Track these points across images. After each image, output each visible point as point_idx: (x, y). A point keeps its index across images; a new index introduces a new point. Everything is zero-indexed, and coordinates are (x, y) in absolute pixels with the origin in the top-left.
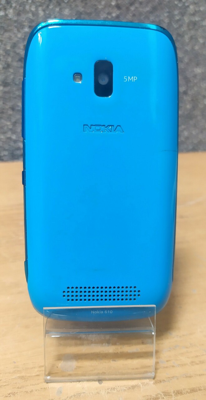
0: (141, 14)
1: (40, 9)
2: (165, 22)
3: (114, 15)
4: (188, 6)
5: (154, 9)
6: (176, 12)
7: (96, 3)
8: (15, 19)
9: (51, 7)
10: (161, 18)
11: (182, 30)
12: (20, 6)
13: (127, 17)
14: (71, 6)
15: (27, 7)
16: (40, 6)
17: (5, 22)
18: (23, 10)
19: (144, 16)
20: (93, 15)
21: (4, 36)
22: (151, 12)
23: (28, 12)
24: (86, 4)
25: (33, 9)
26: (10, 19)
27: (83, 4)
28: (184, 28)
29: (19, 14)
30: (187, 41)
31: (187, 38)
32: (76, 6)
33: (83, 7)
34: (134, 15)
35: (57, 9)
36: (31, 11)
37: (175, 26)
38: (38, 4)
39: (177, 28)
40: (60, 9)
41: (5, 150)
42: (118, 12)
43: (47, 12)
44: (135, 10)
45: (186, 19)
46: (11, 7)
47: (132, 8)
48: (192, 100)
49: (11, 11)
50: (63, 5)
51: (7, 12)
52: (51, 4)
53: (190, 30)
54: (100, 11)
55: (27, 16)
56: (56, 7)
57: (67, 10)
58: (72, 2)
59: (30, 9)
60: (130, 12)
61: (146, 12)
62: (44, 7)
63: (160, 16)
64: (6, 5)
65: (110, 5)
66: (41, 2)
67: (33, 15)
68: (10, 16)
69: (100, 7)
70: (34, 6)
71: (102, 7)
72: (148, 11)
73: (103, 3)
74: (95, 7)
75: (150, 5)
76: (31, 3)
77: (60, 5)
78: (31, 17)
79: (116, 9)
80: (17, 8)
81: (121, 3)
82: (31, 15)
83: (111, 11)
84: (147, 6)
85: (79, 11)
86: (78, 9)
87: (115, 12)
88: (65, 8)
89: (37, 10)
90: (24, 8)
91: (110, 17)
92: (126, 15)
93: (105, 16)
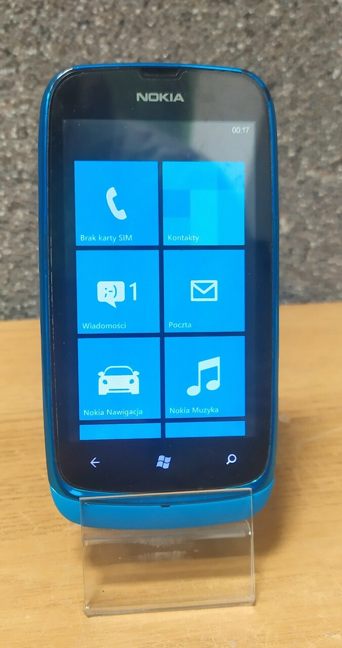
0: (292, 43)
1: (102, 40)
3: (241, 46)
5: (319, 32)
7: (208, 26)
8: (57, 60)
9: (122, 37)
10: (332, 49)
12: (66, 37)
13: (266, 49)
14: (160, 32)
15: (79, 39)
16: (101, 35)
17: (38, 66)
18: (71, 43)
19: (297, 46)
20: (202, 47)
21: (36, 92)
22: (313, 39)
23: (80, 48)
24: (188, 28)
25: (89, 42)
26: (47, 61)
27: (183, 29)
29: (63, 52)
32: (171, 33)
33: (182, 34)
34: (279, 46)
35: (135, 40)
36: (85, 44)
38: (99, 32)
40: (140, 39)
42: (249, 42)
43: (116, 46)
44: (280, 36)
46: (49, 38)
47: (277, 33)
49: (49, 46)
50: (146, 32)
51: (42, 49)
52: (123, 31)
54: (214, 41)
55: (79, 54)
56: (132, 36)
57: (152, 41)
58: (163, 26)
59: (84, 41)
60: (271, 39)
61: (302, 39)
62: (110, 37)
63: (330, 45)
64: (39, 36)
65: (234, 29)
66: (103, 28)
67: (89, 53)
68: (47, 55)
69: (214, 33)
70: (92, 36)
71: (219, 32)
72: (306, 35)
73: (221, 25)
74: (205, 34)
75: (310, 26)
76: (86, 30)
77: (139, 31)
78: (85, 57)
79: (244, 35)
80: (60, 41)
81: (254, 24)
82: (84, 52)
83: (235, 39)
84: (304, 27)
85: (174, 42)
86: (173, 38)
87: (243, 41)
88: (149, 37)
89: (97, 43)
90: (73, 39)
91: (232, 50)
92: (264, 46)
93: (224, 49)
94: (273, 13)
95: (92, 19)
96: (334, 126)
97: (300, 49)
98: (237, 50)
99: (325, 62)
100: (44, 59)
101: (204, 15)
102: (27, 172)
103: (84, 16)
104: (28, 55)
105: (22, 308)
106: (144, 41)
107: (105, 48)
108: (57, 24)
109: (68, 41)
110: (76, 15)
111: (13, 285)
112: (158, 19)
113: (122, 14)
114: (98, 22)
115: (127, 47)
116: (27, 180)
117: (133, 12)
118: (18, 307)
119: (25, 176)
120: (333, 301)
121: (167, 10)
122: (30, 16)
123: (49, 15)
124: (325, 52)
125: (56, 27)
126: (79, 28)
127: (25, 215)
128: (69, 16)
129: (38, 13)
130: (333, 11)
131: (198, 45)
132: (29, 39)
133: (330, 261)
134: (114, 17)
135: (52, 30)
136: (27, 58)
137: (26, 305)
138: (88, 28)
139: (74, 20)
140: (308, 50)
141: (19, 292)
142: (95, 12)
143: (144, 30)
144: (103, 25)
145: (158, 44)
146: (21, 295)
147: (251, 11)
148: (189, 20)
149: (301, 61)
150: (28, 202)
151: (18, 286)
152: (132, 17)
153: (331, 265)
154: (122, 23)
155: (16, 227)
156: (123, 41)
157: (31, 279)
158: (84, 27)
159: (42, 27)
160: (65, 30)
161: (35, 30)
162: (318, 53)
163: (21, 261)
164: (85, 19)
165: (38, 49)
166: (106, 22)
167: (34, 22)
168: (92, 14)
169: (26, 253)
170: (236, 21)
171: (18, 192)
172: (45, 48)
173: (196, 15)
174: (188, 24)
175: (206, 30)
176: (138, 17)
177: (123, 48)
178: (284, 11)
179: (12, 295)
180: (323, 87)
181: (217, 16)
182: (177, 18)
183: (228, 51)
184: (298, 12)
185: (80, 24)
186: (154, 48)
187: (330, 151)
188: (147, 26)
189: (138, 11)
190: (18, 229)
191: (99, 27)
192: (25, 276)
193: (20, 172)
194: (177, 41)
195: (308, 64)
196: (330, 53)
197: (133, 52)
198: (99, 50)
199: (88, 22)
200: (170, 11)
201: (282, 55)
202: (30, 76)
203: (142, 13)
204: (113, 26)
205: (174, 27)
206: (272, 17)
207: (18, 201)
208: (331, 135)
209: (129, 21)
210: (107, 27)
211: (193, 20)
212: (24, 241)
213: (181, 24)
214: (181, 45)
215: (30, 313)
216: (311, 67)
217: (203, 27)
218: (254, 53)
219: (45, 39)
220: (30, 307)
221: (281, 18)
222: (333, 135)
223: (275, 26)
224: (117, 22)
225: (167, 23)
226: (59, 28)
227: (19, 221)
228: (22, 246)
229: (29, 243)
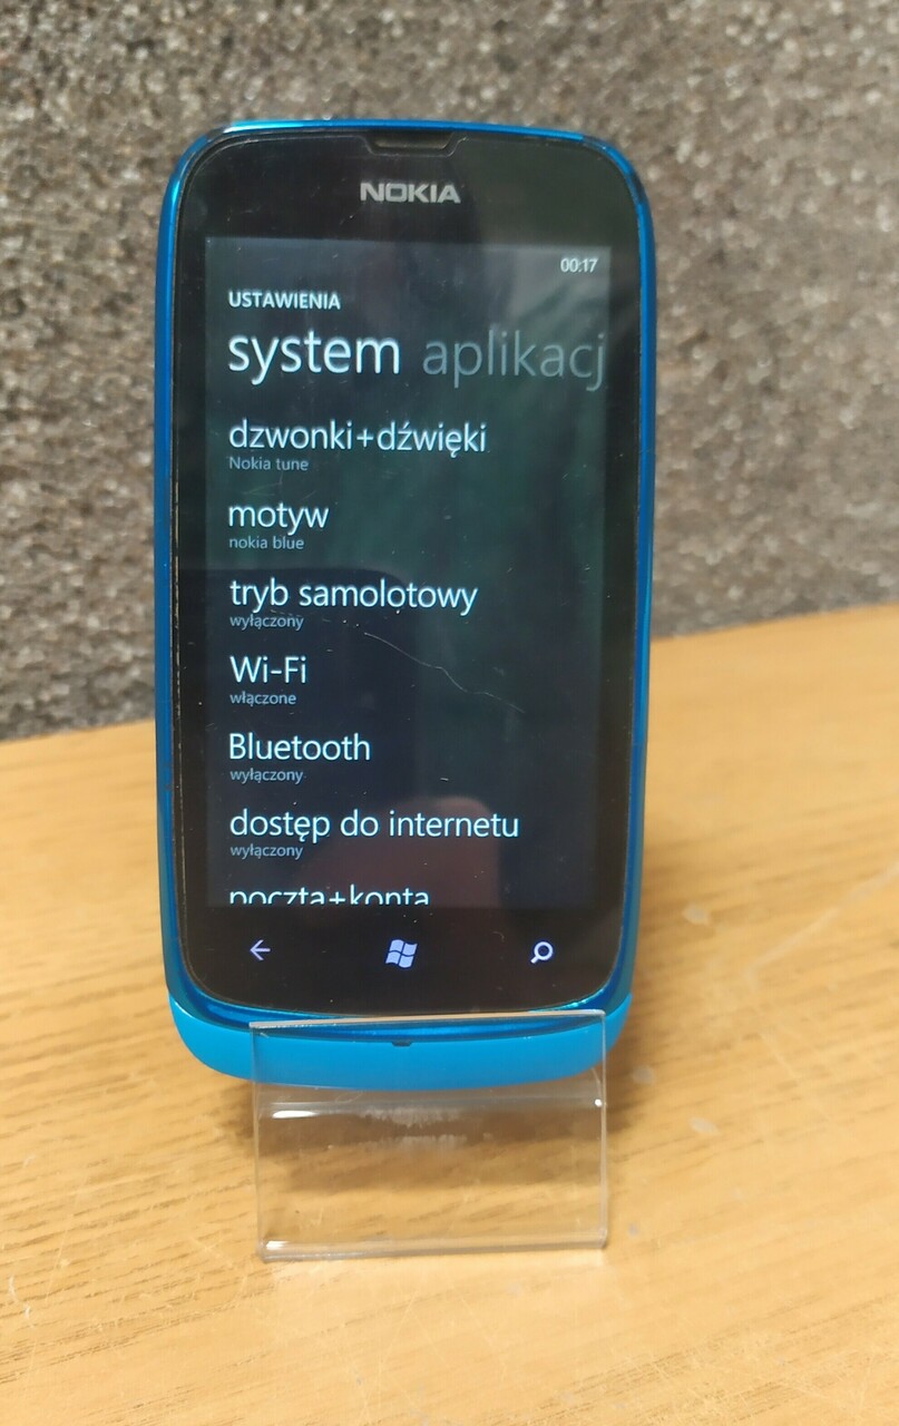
0: (595, 86)
1: (185, 83)
2: (688, 113)
3: (488, 94)
4: (778, 44)
5: (648, 62)
6: (732, 72)
7: (417, 49)
8: (83, 131)
9: (229, 75)
10: (676, 97)
11: (757, 138)
12: (102, 77)
13: (541, 100)
14: (313, 64)
15: (132, 81)
16: (182, 72)
17: (40, 146)
18: (114, 92)
19: (605, 93)
20: (406, 96)
21: (38, 208)
22: (635, 76)
23: (136, 103)
24: (375, 53)
25: (156, 87)
26: (61, 135)
27: (364, 57)
28: (763, 134)
29: (97, 114)
30: (775, 181)
31: (772, 173)
32: (337, 65)
33: (361, 68)
34: (567, 91)
35: (258, 83)
36: (147, 93)
37: (729, 125)
38: (176, 64)
39: (735, 134)
40: (270, 80)
41: (57, 678)
42: (505, 83)
43: (216, 97)
44: (570, 70)
45: (771, 98)
46: (62, 81)
47: (562, 64)
48: (796, 413)
49: (63, 100)
50: (283, 64)
51: (46, 106)
52: (232, 61)
53: (784, 136)
54: (431, 82)
55: (132, 116)
56: (252, 74)
57: (297, 84)
58: (318, 50)
59: (143, 86)
60: (550, 77)
61: (616, 76)
62: (203, 77)
63: (670, 89)
64: (38, 75)
65: (472, 56)
66: (187, 55)
67: (157, 114)
68: (59, 119)
69: (431, 64)
70: (161, 74)
71: (443, 62)
72: (622, 69)
73: (443, 46)
74: (413, 67)
75: (630, 46)
76: (146, 61)
77: (267, 62)
78: (149, 122)
79: (495, 69)
80: (88, 86)
81: (515, 44)
82: (146, 111)
83: (476, 78)
84: (618, 51)
85: (344, 85)
86: (342, 77)
87: (494, 83)
88: (290, 76)
89: (173, 90)
90: (118, 84)
91: (471, 103)
92: (537, 92)
93: (454, 100)
94: (552, 19)
95: (159, 35)
96: (684, 264)
97: (609, 99)
98: (481, 102)
99: (661, 127)
100: (55, 130)
101: (407, 24)
102: (29, 395)
103: (142, 27)
104: (15, 122)
105: (39, 704)
106: (280, 83)
107: (192, 103)
108: (79, 47)
109: (107, 86)
110: (122, 26)
111: (14, 654)
112: (308, 34)
113: (226, 23)
114: (174, 42)
115: (243, 99)
116: (29, 414)
117: (252, 18)
118: (29, 703)
119: (25, 405)
120: (691, 631)
121: (327, 14)
122: (14, 28)
123: (58, 27)
124: (660, 104)
125: (77, 55)
126: (131, 59)
127: (31, 494)
128: (106, 28)
129: (34, 22)
130: (674, 15)
131: (397, 93)
132: (16, 84)
133: (683, 549)
134: (209, 30)
135: (67, 61)
136: (10, 127)
137: (46, 696)
138: (152, 54)
139: (118, 39)
140: (626, 100)
141: (30, 668)
142: (166, 19)
143: (278, 59)
144: (185, 48)
145: (311, 90)
146: (33, 675)
147: (506, 15)
148: (375, 36)
149: (614, 126)
150: (35, 464)
151: (25, 656)
152: (249, 29)
153: (684, 557)
154: (227, 43)
155: (12, 521)
156: (233, 84)
157: (54, 637)
158: (142, 54)
159: (43, 55)
160: (99, 61)
161: (28, 63)
162: (648, 107)
163: (29, 599)
164: (144, 35)
165: (38, 106)
166: (191, 41)
167: (26, 45)
168: (158, 24)
169: (37, 580)
170: (477, 37)
171: (11, 443)
172: (55, 104)
173: (390, 25)
174: (375, 45)
175: (412, 58)
176: (264, 28)
177: (234, 100)
178: (575, 13)
179: (13, 677)
180: (660, 181)
181: (436, 26)
182: (350, 31)
183: (462, 106)
184: (604, 17)
185: (132, 47)
186: (302, 100)
187: (678, 318)
188: (283, 50)
189: (263, 17)
190: (15, 528)
191: (176, 53)
192: (40, 633)
193: (13, 396)
194: (353, 84)
195: (628, 131)
196: (670, 107)
197: (256, 110)
198: (179, 108)
199: (149, 44)
200: (334, 16)
201: (574, 111)
202: (21, 169)
203: (272, 19)
204: (209, 50)
205: (341, 51)
206: (551, 29)
207: (13, 462)
208: (676, 283)
209: (244, 39)
210: (195, 53)
211: (384, 35)
212: (32, 552)
213: (358, 45)
214: (363, 92)
215: (58, 713)
216: (635, 138)
217: (407, 51)
218: (516, 109)
219: (52, 83)
220: (56, 701)
221: (571, 30)
222: (683, 284)
223: (558, 47)
224: (216, 42)
225: (328, 44)
226: (83, 57)
227: (18, 507)
228: (28, 564)
229: (43, 557)
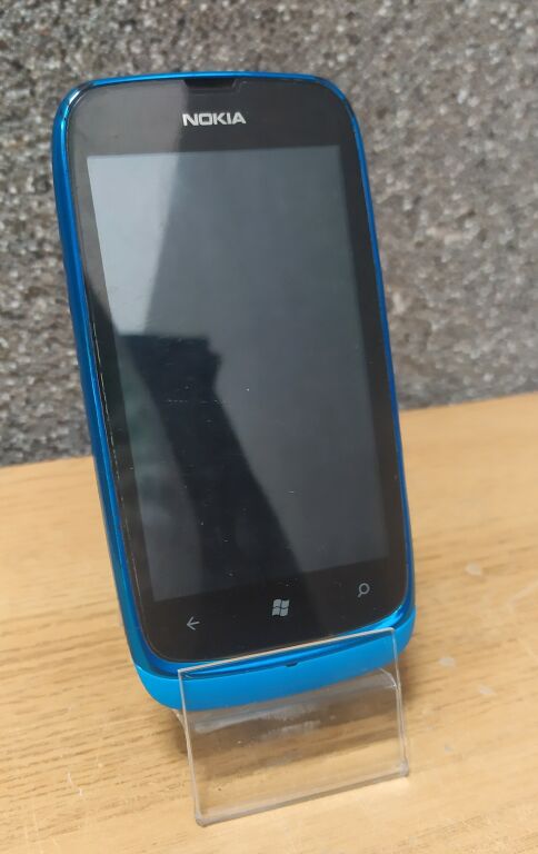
0: (408, 54)
1: (154, 47)
2: (465, 72)
3: (342, 58)
4: (522, 30)
5: (441, 39)
6: (493, 47)
7: (298, 29)
9: (182, 43)
10: (458, 62)
11: (508, 89)
12: (103, 43)
13: (375, 62)
14: (234, 37)
15: (121, 45)
16: (153, 41)
17: (62, 85)
18: (110, 52)
19: (414, 58)
20: (290, 59)
22: (433, 49)
23: (123, 60)
24: (272, 31)
25: (136, 50)
27: (266, 33)
28: (511, 86)
29: (99, 66)
30: (518, 116)
31: (517, 111)
32: (249, 38)
33: (264, 40)
34: (391, 57)
35: (199, 48)
36: (130, 54)
37: (491, 80)
38: (149, 35)
39: (494, 86)
40: (207, 47)
41: (61, 423)
42: (352, 51)
43: (173, 57)
44: (392, 44)
45: (517, 63)
46: (79, 45)
47: (388, 40)
48: (529, 263)
49: (78, 56)
50: (215, 37)
51: (68, 60)
52: (184, 34)
53: (524, 88)
54: (307, 50)
55: (121, 68)
56: (196, 43)
57: (224, 50)
58: (237, 29)
59: (128, 49)
60: (381, 48)
61: (421, 48)
62: (165, 44)
63: (454, 57)
64: (64, 41)
65: (332, 34)
66: (156, 30)
67: (136, 67)
68: (75, 69)
69: (307, 39)
70: (139, 41)
71: (314, 38)
72: (426, 44)
73: (315, 28)
74: (295, 40)
75: (430, 29)
76: (130, 33)
77: (205, 36)
78: (131, 72)
79: (347, 41)
80: (94, 48)
81: (359, 27)
82: (129, 65)
83: (335, 48)
84: (423, 33)
85: (252, 51)
86: (252, 46)
87: (346, 51)
88: (220, 45)
89: (147, 52)
90: (112, 47)
91: (331, 64)
92: (372, 58)
93: (321, 61)
94: (382, 12)
95: (139, 17)
96: (461, 167)
97: (417, 63)
98: (337, 63)
99: (448, 81)
100: (73, 75)
101: (292, 13)
102: (50, 242)
103: (127, 13)
104: (48, 69)
105: (49, 440)
106: (213, 49)
107: (158, 60)
108: (89, 23)
109: (106, 48)
110: (116, 11)
111: (35, 408)
112: (231, 18)
113: (181, 10)
114: (148, 22)
115: (190, 58)
116: (50, 254)
117: (197, 8)
118: (43, 439)
119: (48, 248)
120: (459, 402)
121: (243, 6)
122: (50, 11)
123: (77, 11)
124: (448, 66)
125: (88, 28)
126: (121, 31)
127: (49, 305)
128: (107, 13)
129: (62, 7)
130: (458, 11)
131: (285, 56)
132: (49, 46)
133: (457, 349)
134: (170, 15)
135: (82, 32)
136: (45, 73)
137: (54, 435)
138: (135, 29)
139: (114, 19)
140: (427, 64)
141: (44, 416)
142: (144, 7)
143: (212, 34)
144: (155, 26)
145: (232, 53)
146: (46, 421)
147: (354, 9)
148: (272, 21)
149: (419, 79)
150: (52, 286)
151: (42, 409)
152: (194, 15)
153: (456, 353)
154: (181, 22)
155: (37, 322)
156: (184, 49)
157: (60, 397)
158: (128, 29)
159: (67, 28)
160: (101, 32)
161: (58, 33)
162: (441, 68)
163: (46, 372)
164: (130, 17)
165: (63, 60)
166: (159, 21)
167: (56, 22)
168: (139, 10)
169: (51, 360)
170: (336, 22)
171: (38, 272)
172: (73, 59)
173: (282, 14)
174: (273, 26)
175: (295, 34)
176: (205, 14)
177: (184, 59)
178: (397, 8)
179: (34, 422)
180: (446, 116)
181: (310, 15)
182: (258, 17)
183: (325, 65)
184: (415, 11)
185: (122, 24)
186: (226, 59)
187: (456, 202)
188: (215, 28)
189: (204, 7)
190: (39, 327)
191: (149, 29)
192: (52, 394)
193: (41, 243)
194: (258, 50)
195: (428, 82)
196: (454, 68)
197: (198, 65)
198: (150, 63)
199: (133, 22)
200: (248, 7)
201: (395, 70)
202: (51, 99)
203: (210, 9)
204: (170, 27)
205: (252, 29)
206: (383, 18)
207: (39, 284)
208: (455, 179)
209: (192, 20)
210: (161, 29)
211: (278, 20)
212: (48, 343)
213: (262, 26)
214: (265, 55)
215: (61, 446)
216: (432, 87)
217: (292, 30)
218: (359, 68)
219: (72, 46)
220: (60, 438)
221: (394, 19)
222: (459, 179)
223: (385, 31)
224: (174, 22)
225: (244, 25)
226: (92, 30)
227: (41, 313)
228: (46, 350)
229: (55, 346)
